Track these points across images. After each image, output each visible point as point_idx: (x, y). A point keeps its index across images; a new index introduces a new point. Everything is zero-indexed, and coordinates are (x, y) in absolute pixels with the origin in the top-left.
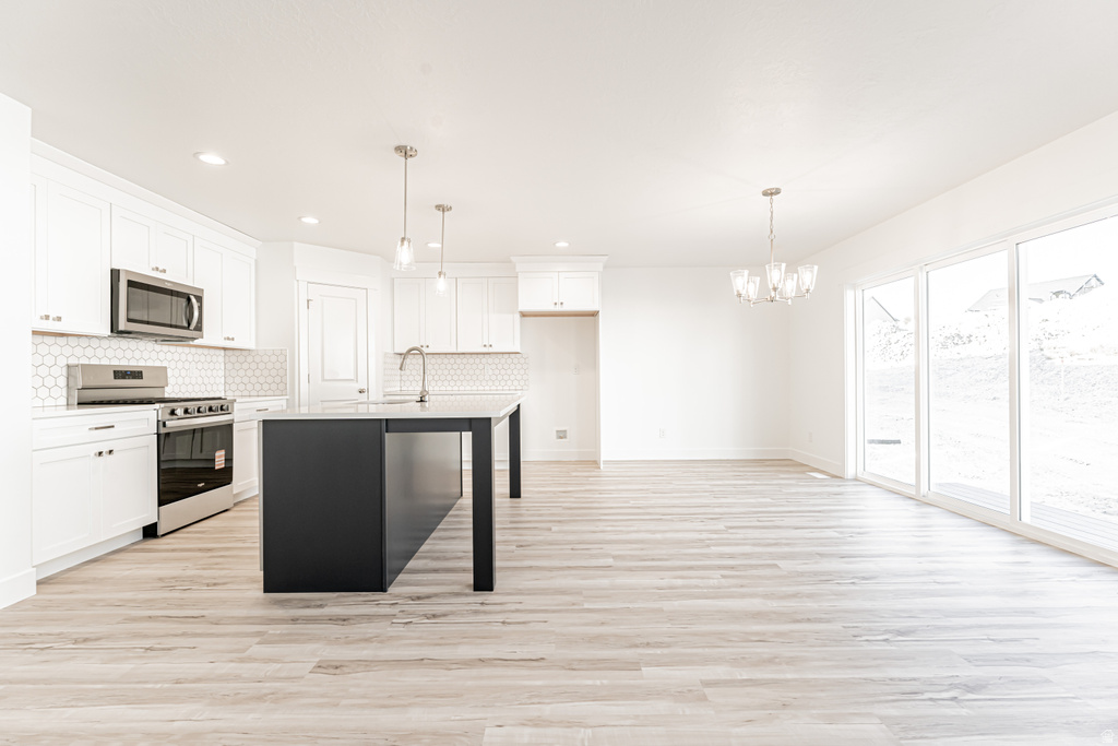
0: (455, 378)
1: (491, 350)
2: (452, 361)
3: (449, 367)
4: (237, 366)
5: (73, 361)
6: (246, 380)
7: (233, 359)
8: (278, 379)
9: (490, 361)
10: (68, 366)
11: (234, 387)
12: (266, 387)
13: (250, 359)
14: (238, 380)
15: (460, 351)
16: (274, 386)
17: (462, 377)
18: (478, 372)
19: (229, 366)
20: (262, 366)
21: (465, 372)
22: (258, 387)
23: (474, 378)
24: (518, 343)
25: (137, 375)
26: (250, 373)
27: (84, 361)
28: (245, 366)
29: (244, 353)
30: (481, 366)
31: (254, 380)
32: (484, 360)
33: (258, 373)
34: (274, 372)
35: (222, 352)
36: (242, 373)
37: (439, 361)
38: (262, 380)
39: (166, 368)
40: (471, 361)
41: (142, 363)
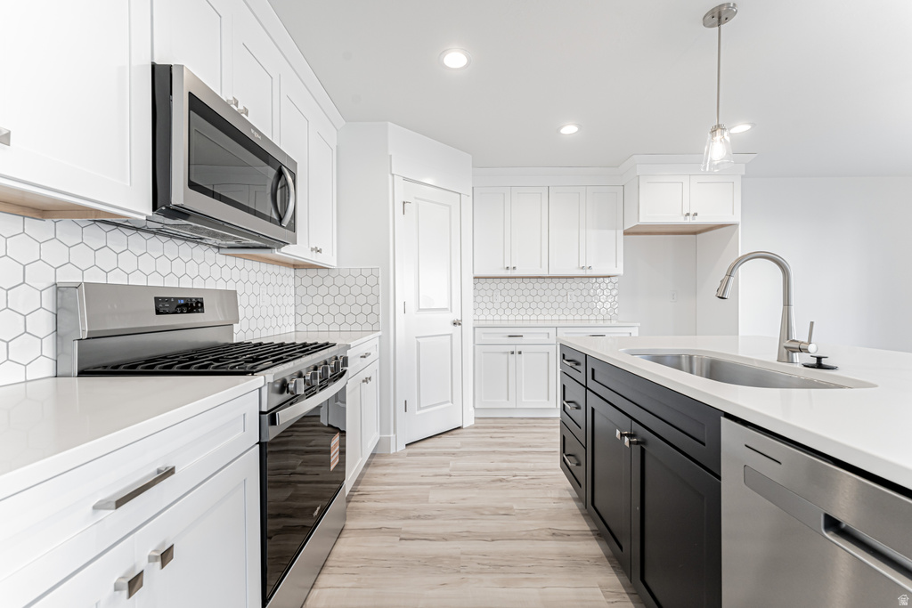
0: (519, 305)
1: (589, 273)
2: (530, 286)
3: (526, 293)
4: (312, 291)
5: (69, 277)
6: (323, 310)
7: (307, 281)
8: (367, 309)
9: (574, 286)
10: (58, 288)
11: (307, 319)
12: (350, 319)
13: (329, 281)
14: (313, 310)
15: (552, 273)
16: (362, 319)
17: (541, 305)
18: (559, 299)
19: (301, 291)
20: (345, 290)
21: (544, 299)
22: (340, 319)
23: (555, 305)
24: (621, 265)
25: (194, 306)
26: (329, 300)
27: (96, 278)
28: (323, 290)
29: (321, 272)
30: (563, 293)
31: (334, 310)
32: (567, 286)
33: (339, 300)
34: (362, 300)
35: (291, 271)
36: (318, 300)
37: (515, 286)
38: (345, 310)
39: (235, 292)
40: (552, 286)
41: (198, 285)
